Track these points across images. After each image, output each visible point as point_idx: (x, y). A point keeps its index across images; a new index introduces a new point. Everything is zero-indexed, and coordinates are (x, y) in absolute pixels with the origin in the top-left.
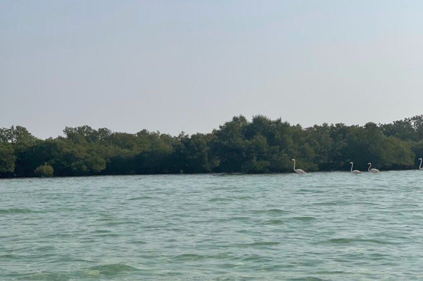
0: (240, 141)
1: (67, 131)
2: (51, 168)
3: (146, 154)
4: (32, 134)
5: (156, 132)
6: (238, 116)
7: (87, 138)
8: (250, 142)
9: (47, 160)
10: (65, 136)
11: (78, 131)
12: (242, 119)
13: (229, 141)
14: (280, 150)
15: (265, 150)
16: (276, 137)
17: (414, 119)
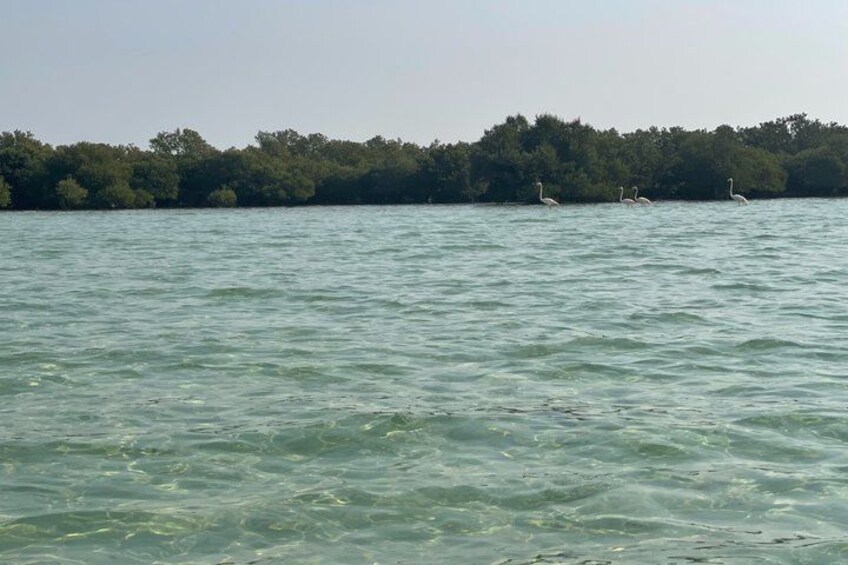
0: (515, 154)
1: (261, 137)
2: (231, 194)
3: (377, 174)
4: (208, 143)
5: (397, 141)
6: (514, 115)
7: (290, 149)
8: (530, 156)
9: (228, 181)
10: (257, 145)
11: (278, 138)
12: (521, 120)
13: (499, 155)
14: (577, 168)
15: (554, 168)
16: (571, 148)
17: (791, 119)
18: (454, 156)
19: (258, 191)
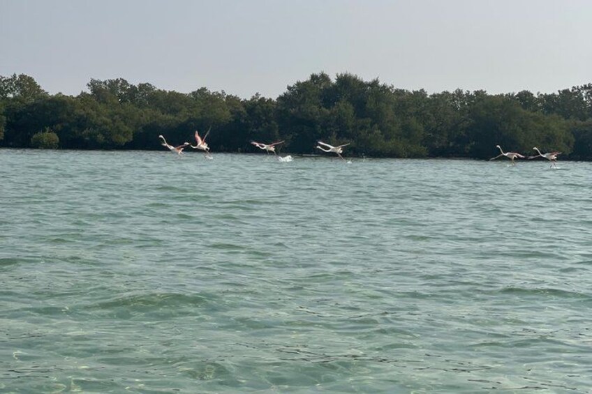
0: (314, 109)
1: (94, 85)
2: (54, 137)
4: (42, 88)
5: (221, 93)
6: (318, 73)
7: (120, 96)
8: (328, 112)
9: (51, 125)
10: (89, 92)
11: (109, 86)
13: (299, 110)
14: (372, 125)
15: (350, 123)
16: (368, 106)
17: (585, 87)
18: (265, 109)
19: (80, 134)
